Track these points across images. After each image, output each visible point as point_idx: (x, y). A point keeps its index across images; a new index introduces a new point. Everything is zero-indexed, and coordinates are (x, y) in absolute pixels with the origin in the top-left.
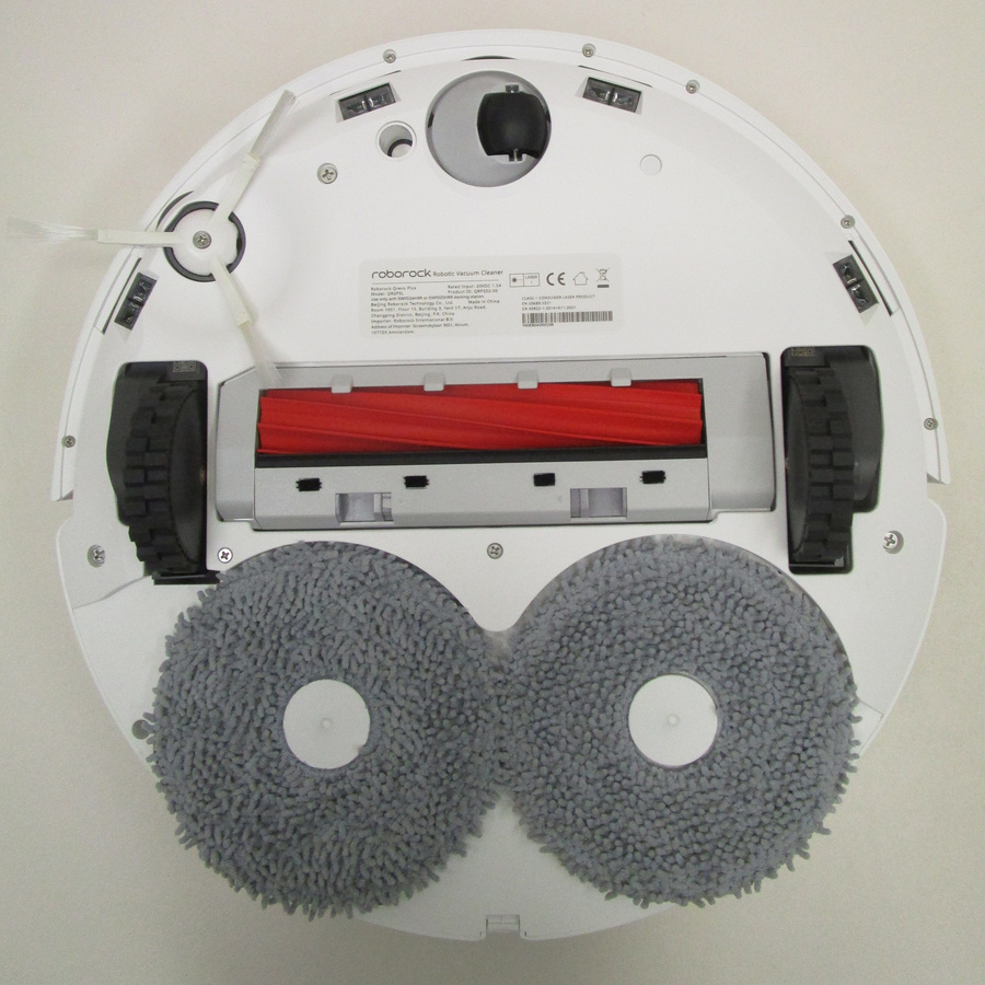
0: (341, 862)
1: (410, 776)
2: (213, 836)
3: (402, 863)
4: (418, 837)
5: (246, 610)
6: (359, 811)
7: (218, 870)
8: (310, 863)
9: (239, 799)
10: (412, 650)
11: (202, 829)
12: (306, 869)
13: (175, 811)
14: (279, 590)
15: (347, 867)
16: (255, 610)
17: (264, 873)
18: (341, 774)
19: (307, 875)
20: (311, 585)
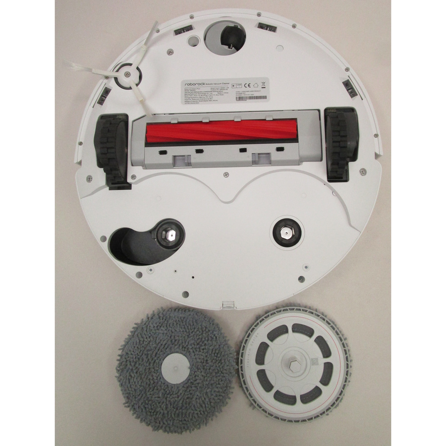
0: (204, 403)
1: (207, 365)
2: (164, 424)
3: (221, 390)
4: (220, 380)
5: (132, 353)
6: (200, 385)
7: (172, 432)
8: (196, 410)
9: (165, 407)
10: (184, 330)
11: (160, 423)
12: (196, 412)
13: (149, 424)
14: (138, 341)
15: (206, 403)
16: (135, 351)
17: (185, 422)
18: (188, 380)
19: (197, 414)
20: (146, 333)
